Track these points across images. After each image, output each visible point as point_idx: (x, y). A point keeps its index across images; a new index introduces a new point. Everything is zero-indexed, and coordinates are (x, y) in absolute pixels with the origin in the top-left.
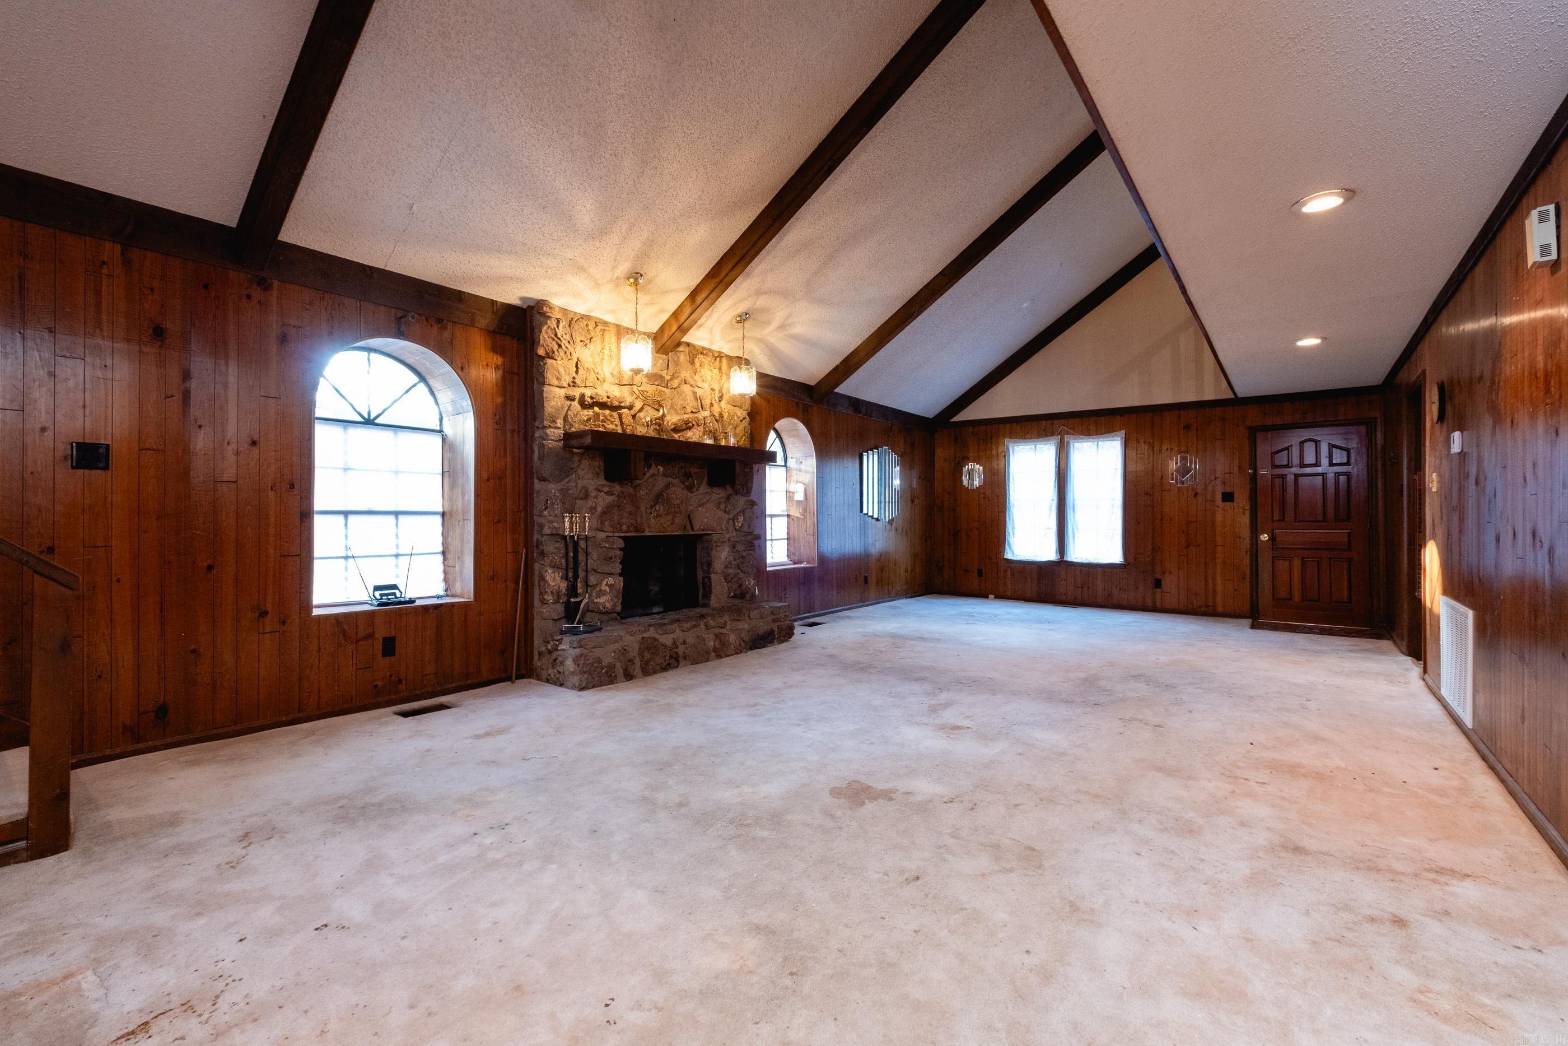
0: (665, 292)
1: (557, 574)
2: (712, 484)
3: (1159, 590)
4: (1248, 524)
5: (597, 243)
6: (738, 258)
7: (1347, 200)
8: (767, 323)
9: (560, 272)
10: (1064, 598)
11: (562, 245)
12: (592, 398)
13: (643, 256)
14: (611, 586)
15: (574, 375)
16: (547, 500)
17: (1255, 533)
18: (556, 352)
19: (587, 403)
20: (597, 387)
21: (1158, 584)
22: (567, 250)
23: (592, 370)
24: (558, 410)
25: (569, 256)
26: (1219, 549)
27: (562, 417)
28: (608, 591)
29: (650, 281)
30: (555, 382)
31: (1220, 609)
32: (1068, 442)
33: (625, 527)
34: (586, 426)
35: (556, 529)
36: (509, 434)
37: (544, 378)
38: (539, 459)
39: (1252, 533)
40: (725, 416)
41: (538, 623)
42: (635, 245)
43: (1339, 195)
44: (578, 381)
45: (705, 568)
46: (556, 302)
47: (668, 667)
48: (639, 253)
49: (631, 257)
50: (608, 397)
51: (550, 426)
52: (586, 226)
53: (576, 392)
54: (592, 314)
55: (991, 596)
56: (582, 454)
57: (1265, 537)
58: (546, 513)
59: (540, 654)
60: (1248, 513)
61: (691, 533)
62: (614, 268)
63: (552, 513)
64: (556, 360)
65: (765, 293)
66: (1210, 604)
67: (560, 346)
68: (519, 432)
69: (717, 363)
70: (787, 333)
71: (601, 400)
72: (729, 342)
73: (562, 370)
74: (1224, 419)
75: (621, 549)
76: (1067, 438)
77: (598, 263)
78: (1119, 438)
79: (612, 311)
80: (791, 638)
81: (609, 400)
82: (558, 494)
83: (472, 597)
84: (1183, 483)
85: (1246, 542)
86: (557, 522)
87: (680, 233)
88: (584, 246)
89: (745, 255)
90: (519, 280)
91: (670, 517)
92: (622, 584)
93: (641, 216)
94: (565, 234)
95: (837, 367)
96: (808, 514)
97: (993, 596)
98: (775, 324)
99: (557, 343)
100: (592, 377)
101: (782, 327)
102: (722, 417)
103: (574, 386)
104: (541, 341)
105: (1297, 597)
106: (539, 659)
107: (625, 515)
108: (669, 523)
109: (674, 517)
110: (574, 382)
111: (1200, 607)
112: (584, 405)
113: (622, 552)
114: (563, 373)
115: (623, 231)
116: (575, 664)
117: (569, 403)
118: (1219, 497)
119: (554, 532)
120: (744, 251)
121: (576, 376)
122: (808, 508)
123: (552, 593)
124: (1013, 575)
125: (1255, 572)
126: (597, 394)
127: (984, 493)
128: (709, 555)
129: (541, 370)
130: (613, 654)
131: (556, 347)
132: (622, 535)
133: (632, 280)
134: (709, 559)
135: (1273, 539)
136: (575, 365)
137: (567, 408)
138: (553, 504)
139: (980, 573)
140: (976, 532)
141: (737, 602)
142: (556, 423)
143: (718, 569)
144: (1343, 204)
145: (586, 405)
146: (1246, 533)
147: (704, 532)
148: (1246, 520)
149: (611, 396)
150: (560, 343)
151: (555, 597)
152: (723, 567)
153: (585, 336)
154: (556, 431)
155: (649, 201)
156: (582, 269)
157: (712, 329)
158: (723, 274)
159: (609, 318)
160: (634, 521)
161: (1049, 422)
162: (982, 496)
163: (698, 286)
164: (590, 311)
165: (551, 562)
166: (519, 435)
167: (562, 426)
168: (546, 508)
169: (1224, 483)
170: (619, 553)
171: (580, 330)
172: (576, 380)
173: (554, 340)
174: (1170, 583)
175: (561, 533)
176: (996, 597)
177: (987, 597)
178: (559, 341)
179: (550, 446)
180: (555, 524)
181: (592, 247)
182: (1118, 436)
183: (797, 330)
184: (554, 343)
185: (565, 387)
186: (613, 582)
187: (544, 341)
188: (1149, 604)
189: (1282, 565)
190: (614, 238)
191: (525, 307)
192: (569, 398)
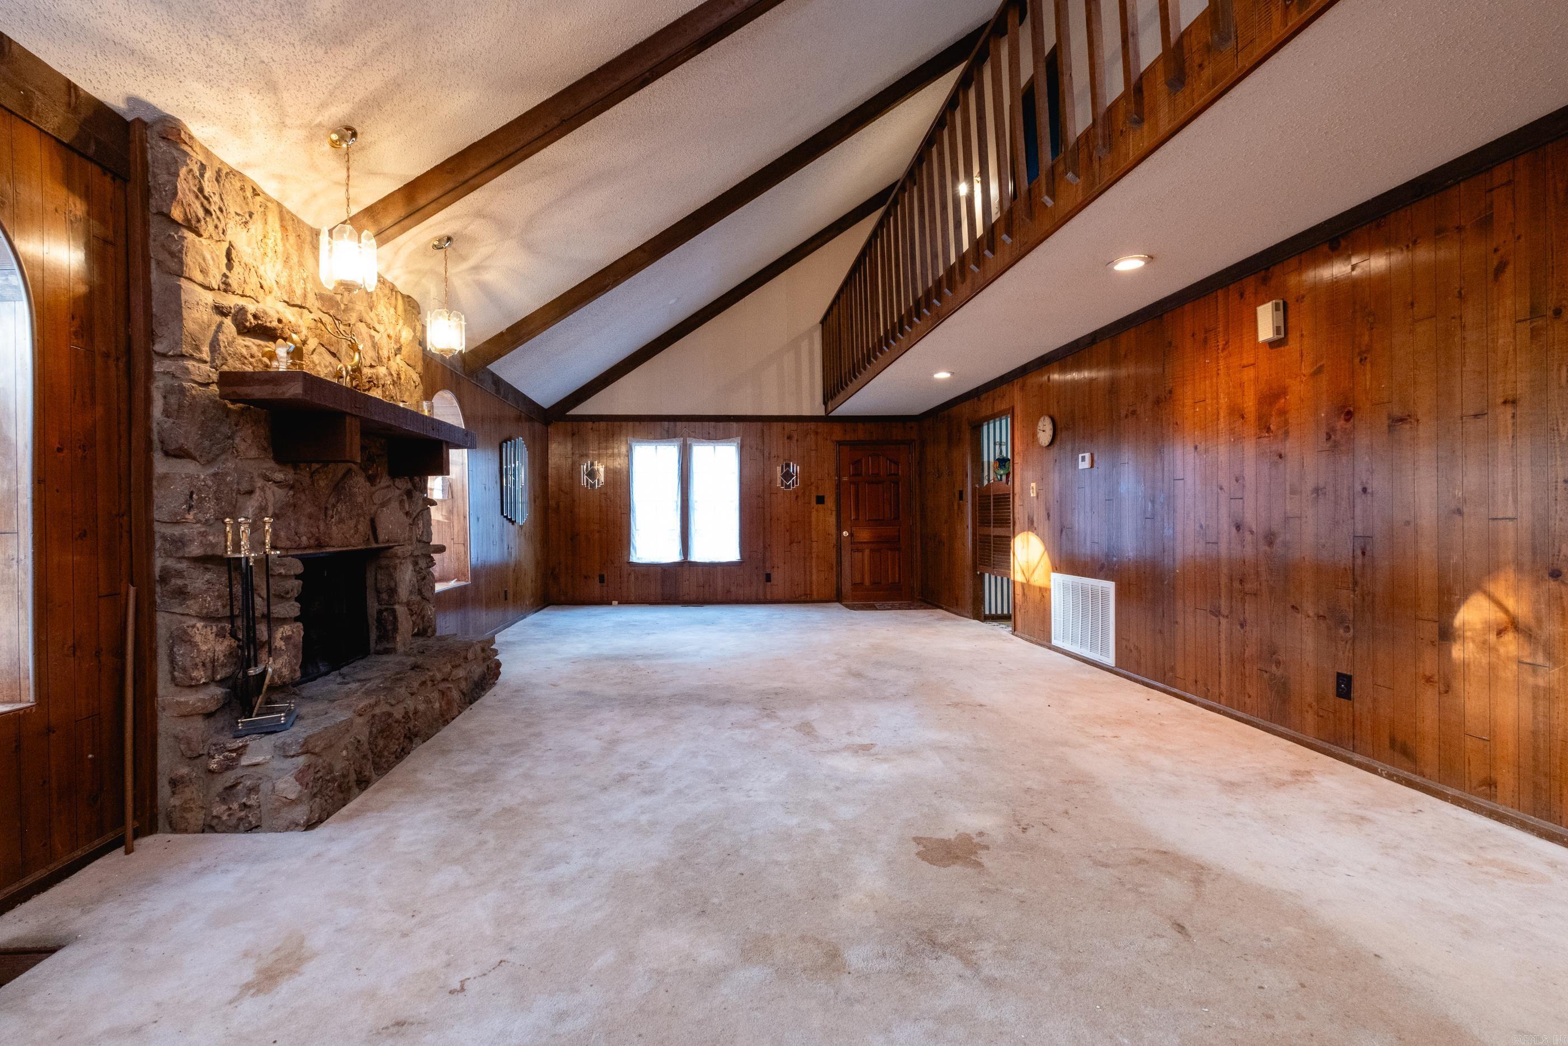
0: (372, 173)
1: (209, 629)
2: (394, 474)
3: (769, 583)
4: (834, 523)
5: (320, 52)
6: (499, 156)
7: (1147, 263)
8: (463, 258)
9: (233, 77)
10: (686, 598)
11: (263, 31)
12: (255, 316)
13: (373, 104)
14: (287, 639)
15: (225, 270)
16: (192, 493)
17: (840, 531)
18: (203, 222)
19: (248, 324)
20: (260, 299)
21: (768, 578)
22: (266, 42)
23: (253, 270)
24: (204, 327)
25: (264, 55)
26: (814, 544)
27: (208, 342)
28: (284, 648)
29: (363, 149)
30: (199, 277)
31: (815, 597)
32: (690, 445)
33: (304, 539)
34: (244, 364)
35: (213, 546)
36: (99, 360)
37: (181, 263)
38: (167, 413)
39: (837, 530)
40: (403, 377)
41: (167, 724)
42: (372, 81)
43: (1143, 259)
44: (233, 281)
45: (385, 596)
46: (198, 129)
47: (402, 753)
48: (371, 97)
49: (356, 100)
50: (280, 321)
51: (191, 355)
52: (318, 14)
53: (231, 301)
54: (248, 173)
55: (615, 603)
56: (241, 412)
57: (845, 533)
58: (190, 517)
59: (174, 783)
60: (834, 513)
61: (375, 545)
62: (323, 105)
63: (200, 516)
64: (200, 235)
65: (484, 217)
66: (808, 592)
67: (208, 212)
68: (118, 359)
69: (393, 301)
70: (477, 277)
71: (268, 324)
72: (410, 272)
73: (208, 257)
74: (817, 433)
75: (297, 577)
76: (689, 441)
77: (303, 87)
78: (736, 444)
79: (281, 178)
80: (497, 679)
81: (281, 326)
82: (210, 483)
83: (32, 698)
84: (788, 487)
85: (833, 540)
86: (214, 534)
87: (439, 89)
88: (298, 48)
89: (509, 155)
90: (146, 61)
91: (352, 523)
92: (302, 633)
93: (405, 39)
94: (277, 12)
95: (502, 334)
96: (455, 517)
97: (617, 602)
98: (472, 262)
99: (202, 205)
100: (254, 280)
101: (476, 269)
102: (400, 378)
103: (225, 291)
104: (180, 193)
105: (867, 582)
106: (174, 793)
107: (304, 520)
108: (352, 531)
109: (358, 522)
110: (226, 284)
111: (800, 596)
112: (244, 330)
113: (301, 582)
114: (211, 262)
115: (369, 51)
116: (301, 784)
117: (218, 318)
118: (814, 500)
119: (210, 552)
120: (511, 149)
121: (228, 273)
122: (455, 509)
123: (204, 665)
124: (636, 578)
125: (839, 563)
126: (265, 312)
127: (606, 494)
128: (391, 577)
129: (174, 248)
130: (344, 753)
131: (201, 213)
132: (299, 552)
133: (335, 137)
134: (393, 584)
135: (851, 535)
136: (225, 254)
137: (214, 328)
138: (201, 500)
139: (602, 579)
140: (597, 535)
141: (420, 641)
142: (201, 352)
143: (403, 597)
144: (1144, 268)
145: (245, 327)
146: (833, 530)
147: (387, 545)
148: (832, 519)
149: (284, 320)
150: (207, 206)
151: (209, 672)
152: (408, 593)
153: (242, 208)
154: (202, 366)
155: (428, 21)
156: (272, 87)
157: (399, 249)
158: (472, 172)
159: (270, 188)
160: (314, 530)
161: (672, 423)
162: (603, 496)
163: (418, 179)
164: (247, 165)
165: (202, 608)
166: (117, 366)
167: (208, 359)
168: (190, 508)
169: (817, 488)
170: (298, 583)
171: (234, 193)
172: (230, 281)
173: (197, 197)
174: (777, 576)
175: (219, 552)
176: (619, 603)
177: (610, 604)
178: (205, 202)
179: (194, 392)
180: (211, 538)
181: (308, 56)
182: (734, 442)
183: (489, 277)
184: (198, 204)
185: (214, 289)
186: (290, 633)
187: (184, 194)
188: (762, 597)
189: (858, 555)
190: (349, 56)
191: (129, 118)
192: (220, 310)
